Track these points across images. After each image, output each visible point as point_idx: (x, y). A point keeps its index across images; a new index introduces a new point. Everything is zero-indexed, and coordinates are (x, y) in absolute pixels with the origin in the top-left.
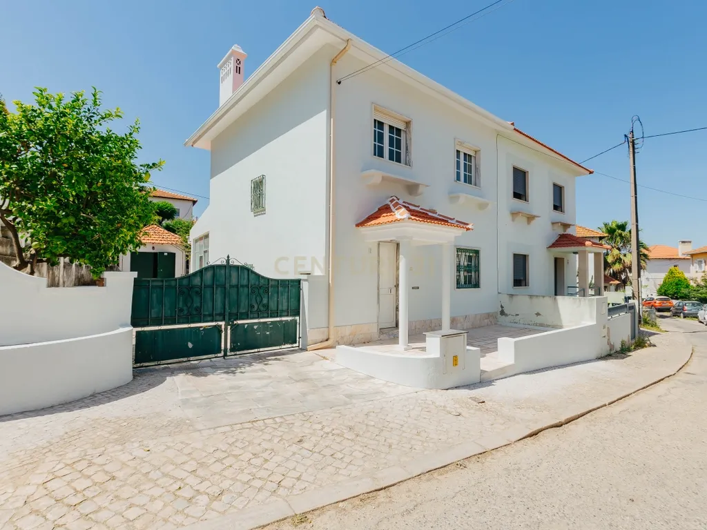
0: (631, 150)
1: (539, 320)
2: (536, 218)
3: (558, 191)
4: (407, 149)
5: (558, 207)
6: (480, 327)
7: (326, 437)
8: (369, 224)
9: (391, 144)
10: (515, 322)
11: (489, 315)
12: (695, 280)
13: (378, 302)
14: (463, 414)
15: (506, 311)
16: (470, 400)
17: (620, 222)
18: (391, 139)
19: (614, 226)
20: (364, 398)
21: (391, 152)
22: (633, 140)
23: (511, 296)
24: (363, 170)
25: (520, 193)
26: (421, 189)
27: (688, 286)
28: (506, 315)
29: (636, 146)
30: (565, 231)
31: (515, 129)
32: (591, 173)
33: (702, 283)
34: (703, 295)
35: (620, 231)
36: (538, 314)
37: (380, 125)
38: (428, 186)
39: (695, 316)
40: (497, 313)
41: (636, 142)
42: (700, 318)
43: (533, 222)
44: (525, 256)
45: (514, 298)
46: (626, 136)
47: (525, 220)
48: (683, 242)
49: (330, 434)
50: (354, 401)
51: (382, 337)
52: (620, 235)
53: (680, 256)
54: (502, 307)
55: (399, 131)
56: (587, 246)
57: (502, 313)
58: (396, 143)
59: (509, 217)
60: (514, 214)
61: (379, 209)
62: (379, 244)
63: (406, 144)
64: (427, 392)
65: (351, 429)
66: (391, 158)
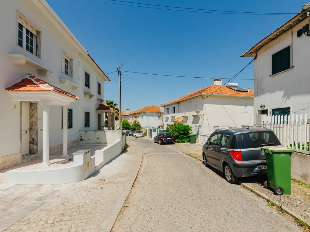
0: (119, 75)
1: (98, 141)
2: (93, 97)
3: (99, 85)
4: (37, 47)
5: (99, 93)
6: (73, 147)
7: (54, 225)
8: (19, 89)
9: (27, 41)
10: (88, 143)
11: (76, 141)
12: (131, 123)
13: (21, 140)
14: (103, 187)
15: (83, 138)
16: (100, 181)
17: (111, 101)
18: (27, 38)
19: (109, 102)
20: (50, 197)
21: (27, 46)
22: (120, 71)
23: (86, 131)
24: (10, 53)
25: (87, 85)
26: (48, 73)
27: (129, 125)
28: (83, 140)
29: (121, 74)
30: (101, 103)
31: (88, 55)
32: (110, 80)
33: (133, 124)
34: (134, 128)
35: (111, 104)
36: (98, 139)
37: (21, 26)
38: (51, 72)
39: (132, 135)
40: (79, 140)
41: (121, 72)
42: (134, 135)
43: (92, 98)
44: (88, 113)
45: (88, 132)
46: (118, 69)
47: (89, 96)
48: (127, 110)
49: (55, 223)
50: (46, 201)
51: (24, 161)
52: (112, 106)
53: (126, 114)
54: (81, 137)
55: (32, 35)
56: (111, 110)
57: (81, 139)
58: (30, 41)
59: (83, 95)
60: (86, 94)
61: (22, 81)
62: (21, 103)
63: (37, 44)
64: (79, 184)
65: (63, 215)
66: (27, 49)
